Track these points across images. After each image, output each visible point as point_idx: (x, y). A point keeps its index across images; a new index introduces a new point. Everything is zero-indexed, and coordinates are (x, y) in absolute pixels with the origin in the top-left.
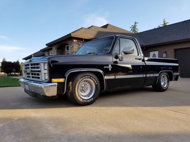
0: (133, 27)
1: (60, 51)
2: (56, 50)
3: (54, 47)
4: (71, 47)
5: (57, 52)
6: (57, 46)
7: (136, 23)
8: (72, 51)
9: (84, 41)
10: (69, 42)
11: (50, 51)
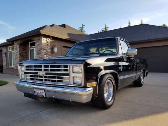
0: (80, 28)
1: (22, 47)
2: (18, 46)
3: (16, 42)
4: (39, 43)
5: (19, 48)
6: (19, 42)
7: (83, 25)
8: (40, 48)
9: (51, 38)
10: (36, 39)
11: (9, 47)
